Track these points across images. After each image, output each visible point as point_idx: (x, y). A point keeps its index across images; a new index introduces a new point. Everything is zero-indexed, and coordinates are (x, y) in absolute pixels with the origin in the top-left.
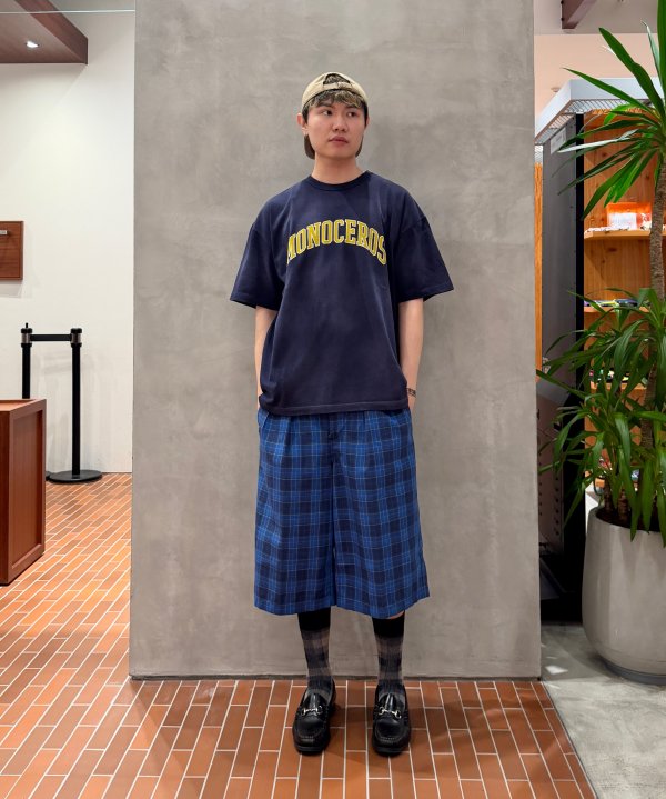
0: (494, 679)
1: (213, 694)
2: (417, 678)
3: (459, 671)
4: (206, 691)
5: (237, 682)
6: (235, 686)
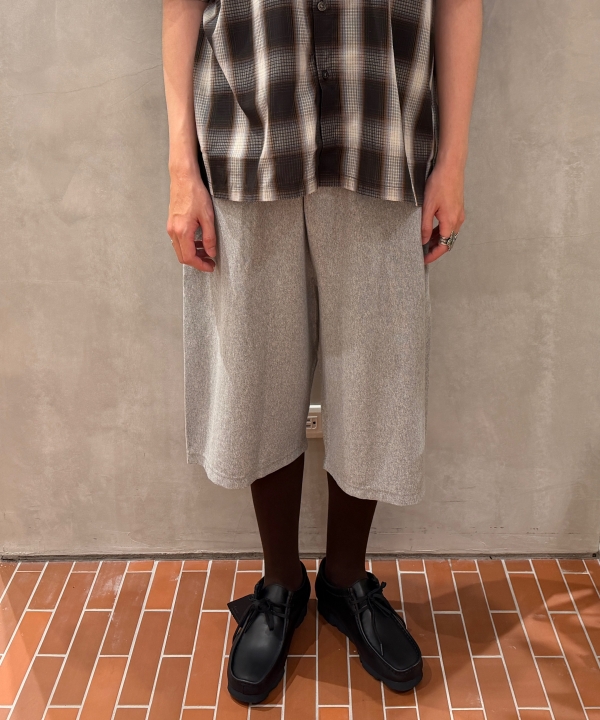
0: (530, 555)
1: (119, 589)
2: (419, 555)
3: (481, 546)
4: (110, 583)
5: (156, 563)
6: (154, 571)
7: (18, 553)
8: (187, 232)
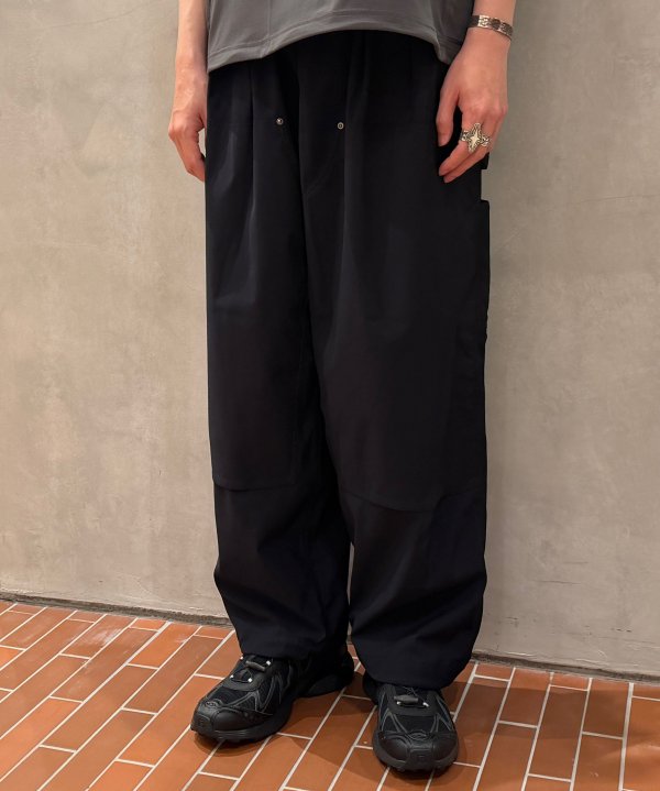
5: (168, 623)
6: (160, 631)
7: (15, 591)
8: (187, 128)
